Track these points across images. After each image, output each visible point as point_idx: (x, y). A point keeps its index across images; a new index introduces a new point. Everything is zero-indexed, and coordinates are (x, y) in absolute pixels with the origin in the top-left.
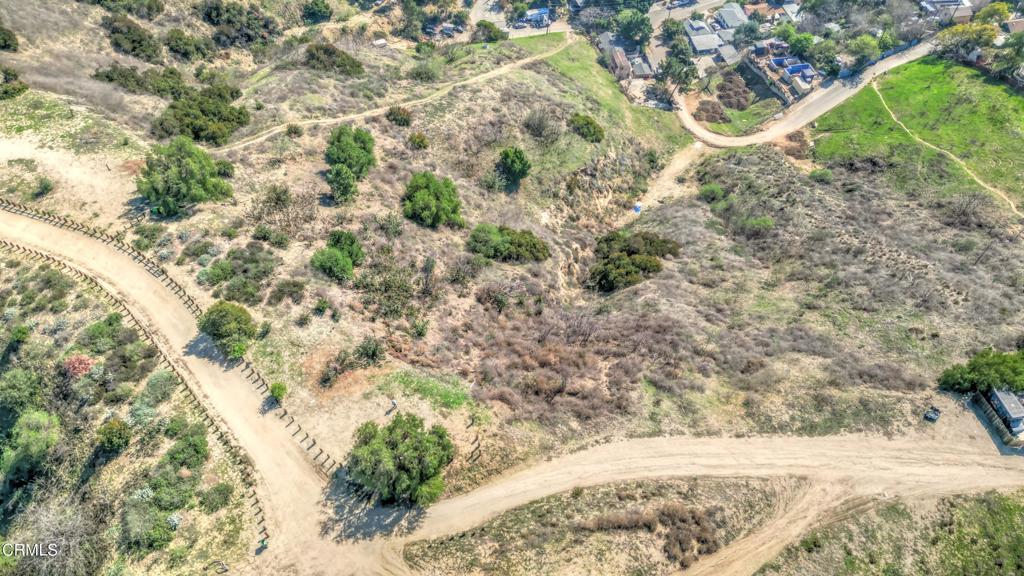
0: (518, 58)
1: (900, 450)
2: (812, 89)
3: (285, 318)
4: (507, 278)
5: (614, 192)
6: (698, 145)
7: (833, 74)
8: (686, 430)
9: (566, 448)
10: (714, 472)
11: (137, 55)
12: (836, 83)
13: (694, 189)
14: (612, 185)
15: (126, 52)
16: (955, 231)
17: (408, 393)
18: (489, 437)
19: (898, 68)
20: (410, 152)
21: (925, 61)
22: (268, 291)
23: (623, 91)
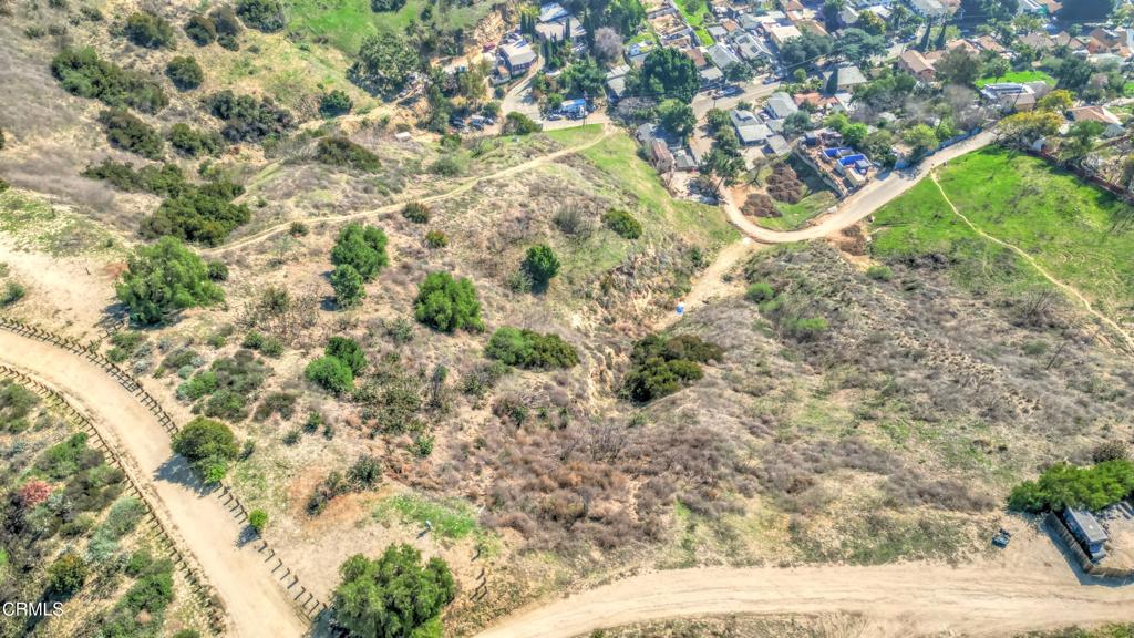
0: (551, 151)
1: (967, 580)
2: (867, 181)
3: (272, 436)
4: (529, 387)
5: (654, 292)
6: (746, 241)
7: (888, 165)
8: (723, 560)
9: (587, 582)
10: (755, 609)
11: (135, 152)
12: (893, 174)
13: (741, 288)
14: (651, 284)
15: (124, 148)
16: (1025, 332)
17: (406, 520)
18: (497, 570)
19: (958, 158)
20: (426, 251)
21: (986, 151)
22: (255, 406)
23: (665, 185)
